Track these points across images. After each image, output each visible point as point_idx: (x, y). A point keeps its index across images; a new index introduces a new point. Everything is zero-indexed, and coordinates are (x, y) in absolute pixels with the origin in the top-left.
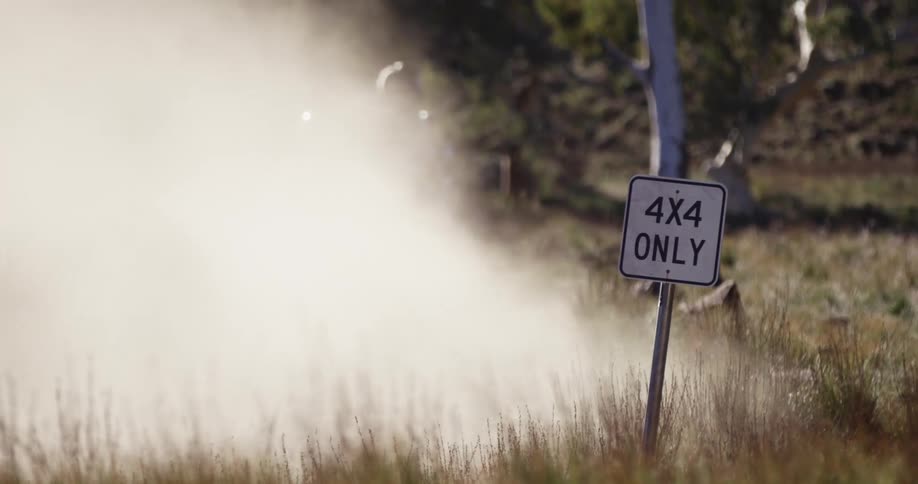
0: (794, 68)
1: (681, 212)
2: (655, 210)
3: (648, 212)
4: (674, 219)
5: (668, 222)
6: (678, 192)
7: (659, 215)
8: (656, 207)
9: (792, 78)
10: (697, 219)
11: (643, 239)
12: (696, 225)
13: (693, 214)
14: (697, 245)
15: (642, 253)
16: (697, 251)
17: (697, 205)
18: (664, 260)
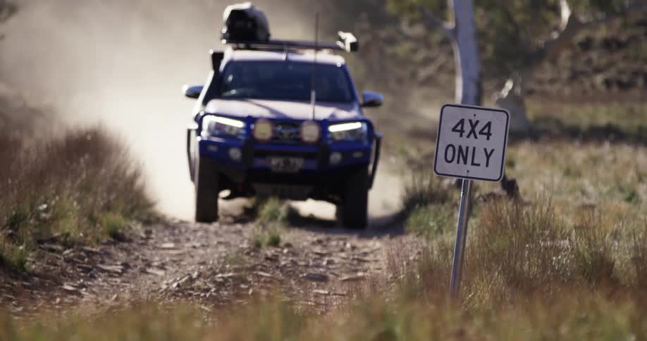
0: (556, 28)
1: (478, 129)
2: (459, 128)
3: (454, 130)
4: (472, 134)
5: (468, 136)
6: (475, 115)
7: (462, 132)
8: (460, 126)
9: (555, 35)
10: (489, 134)
11: (451, 148)
12: (488, 139)
13: (486, 131)
14: (489, 152)
15: (449, 158)
16: (488, 156)
17: (489, 125)
18: (465, 163)
